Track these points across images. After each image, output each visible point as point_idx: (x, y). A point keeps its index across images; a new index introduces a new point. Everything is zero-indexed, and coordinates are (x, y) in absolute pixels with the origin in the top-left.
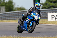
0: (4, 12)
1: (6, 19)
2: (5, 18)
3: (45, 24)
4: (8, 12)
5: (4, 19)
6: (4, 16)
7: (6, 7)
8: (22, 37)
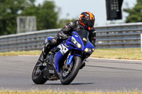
0: (33, 31)
1: (38, 47)
2: (36, 46)
3: (136, 59)
4: (43, 29)
5: (33, 47)
6: (33, 40)
7: (38, 18)
8: (77, 92)
